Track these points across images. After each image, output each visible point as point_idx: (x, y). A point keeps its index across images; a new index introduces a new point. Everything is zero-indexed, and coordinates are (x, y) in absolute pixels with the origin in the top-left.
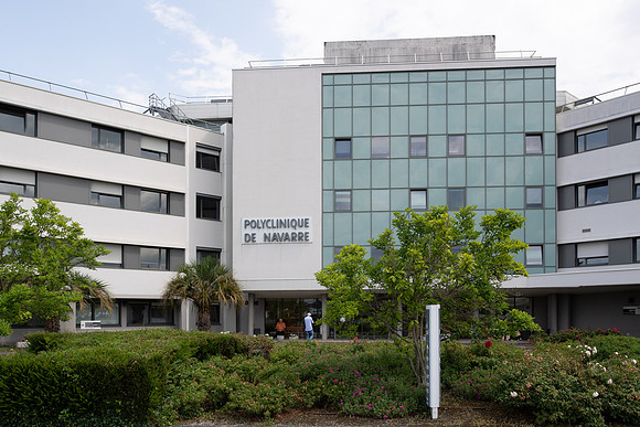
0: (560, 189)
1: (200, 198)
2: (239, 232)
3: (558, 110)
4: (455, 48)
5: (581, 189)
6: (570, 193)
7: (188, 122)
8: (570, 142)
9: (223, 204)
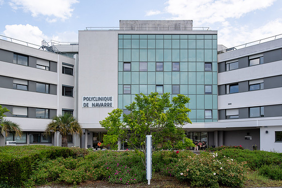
0: (219, 86)
1: (63, 87)
2: (81, 102)
3: (218, 53)
4: (176, 25)
5: (228, 86)
6: (223, 88)
7: (59, 53)
8: (223, 67)
9: (74, 90)
